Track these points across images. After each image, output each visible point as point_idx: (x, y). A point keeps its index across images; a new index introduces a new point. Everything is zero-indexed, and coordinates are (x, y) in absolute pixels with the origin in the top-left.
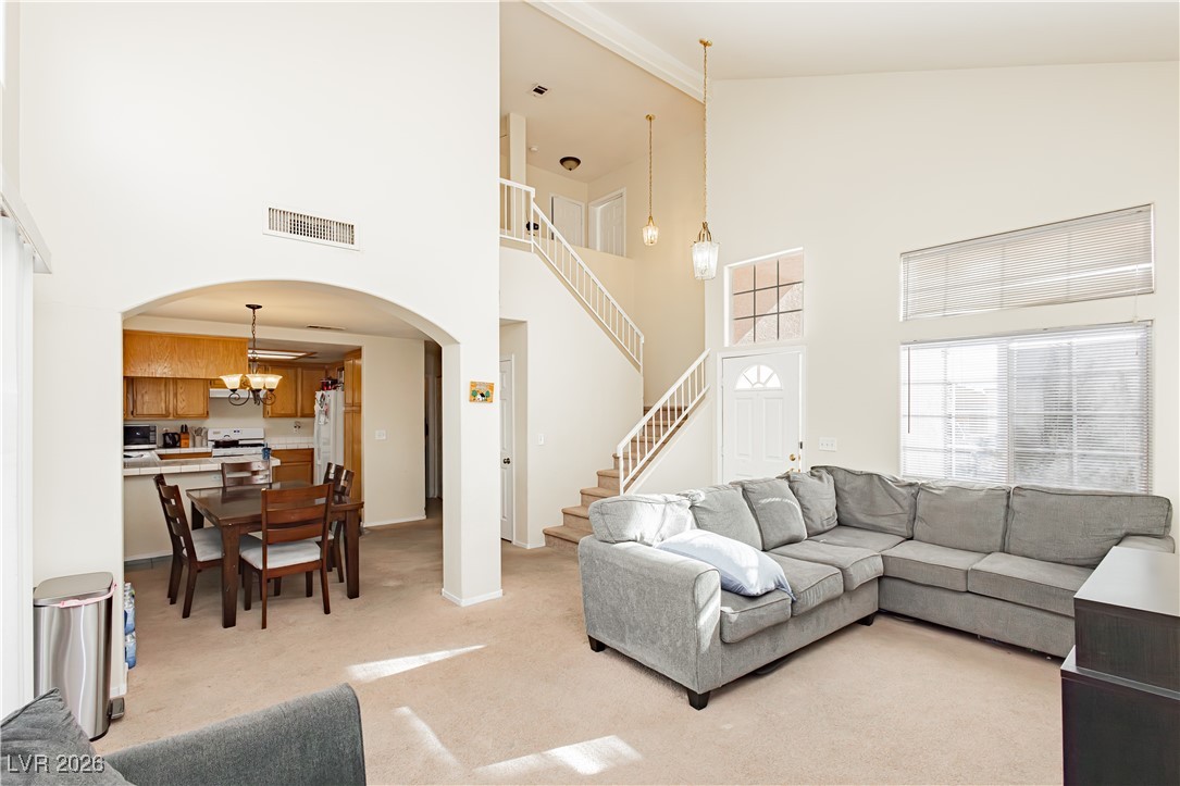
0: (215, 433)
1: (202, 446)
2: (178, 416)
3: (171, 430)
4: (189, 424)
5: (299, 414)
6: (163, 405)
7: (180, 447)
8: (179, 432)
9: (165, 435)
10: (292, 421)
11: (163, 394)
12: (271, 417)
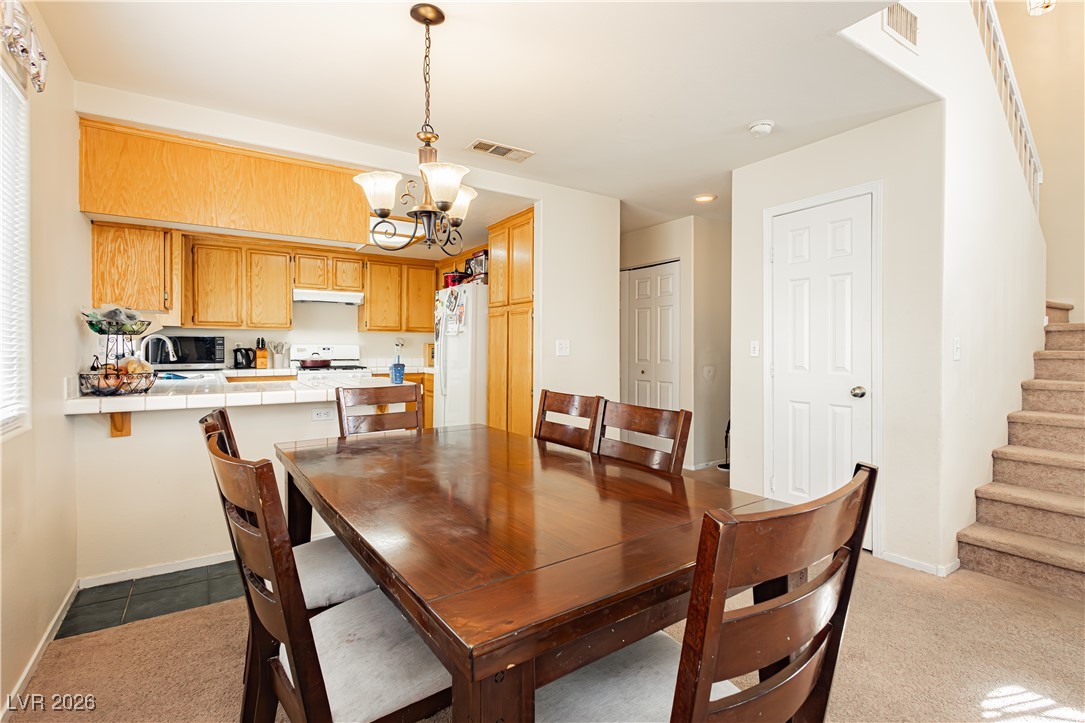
0: (299, 350)
1: (283, 367)
2: (255, 327)
3: (243, 346)
4: (268, 337)
5: (404, 328)
6: (234, 308)
7: (255, 368)
8: (254, 347)
9: (236, 351)
10: (393, 337)
11: (233, 293)
12: (369, 330)
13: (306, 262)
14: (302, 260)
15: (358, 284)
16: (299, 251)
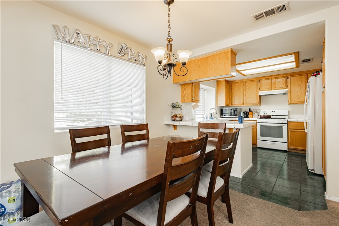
3: (245, 110)
4: (252, 108)
6: (241, 100)
7: (249, 117)
8: (248, 111)
9: (243, 112)
11: (241, 95)
12: (290, 103)
13: (263, 82)
14: (262, 81)
15: (285, 86)
16: (261, 78)
